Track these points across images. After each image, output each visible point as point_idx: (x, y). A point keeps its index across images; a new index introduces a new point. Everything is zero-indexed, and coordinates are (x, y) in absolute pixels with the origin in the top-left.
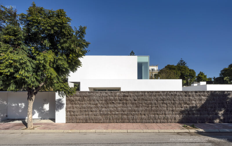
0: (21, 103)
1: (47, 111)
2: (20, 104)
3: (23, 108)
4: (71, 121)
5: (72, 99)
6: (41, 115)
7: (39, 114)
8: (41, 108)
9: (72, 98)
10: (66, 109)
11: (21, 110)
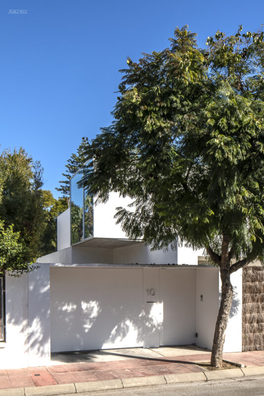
0: (87, 302)
1: (159, 325)
2: (84, 306)
3: (94, 318)
4: (252, 346)
5: (258, 287)
6: (144, 336)
7: (139, 334)
8: (144, 314)
9: (257, 283)
10: (244, 313)
11: (91, 322)
